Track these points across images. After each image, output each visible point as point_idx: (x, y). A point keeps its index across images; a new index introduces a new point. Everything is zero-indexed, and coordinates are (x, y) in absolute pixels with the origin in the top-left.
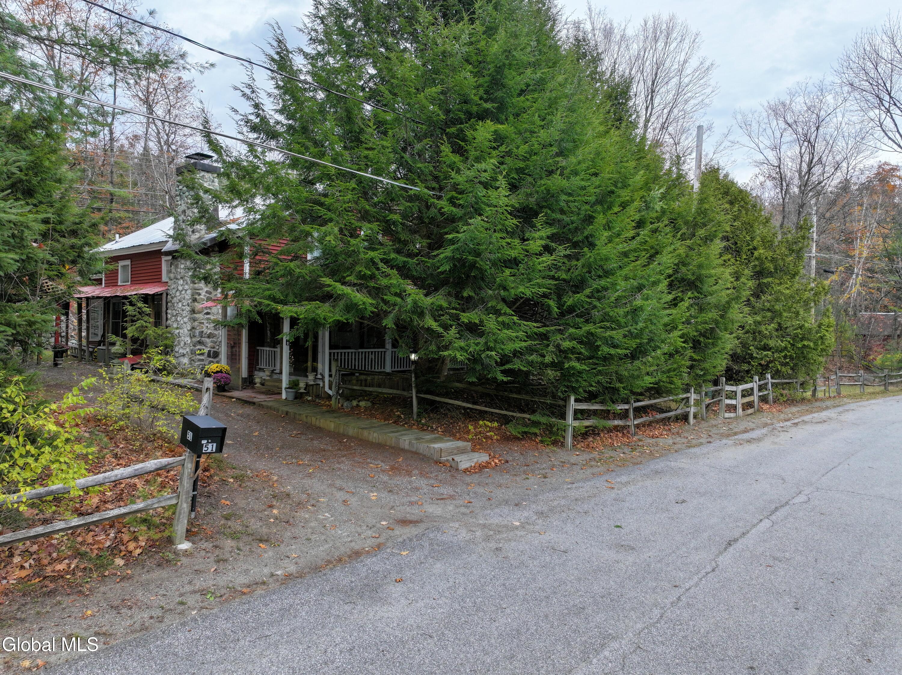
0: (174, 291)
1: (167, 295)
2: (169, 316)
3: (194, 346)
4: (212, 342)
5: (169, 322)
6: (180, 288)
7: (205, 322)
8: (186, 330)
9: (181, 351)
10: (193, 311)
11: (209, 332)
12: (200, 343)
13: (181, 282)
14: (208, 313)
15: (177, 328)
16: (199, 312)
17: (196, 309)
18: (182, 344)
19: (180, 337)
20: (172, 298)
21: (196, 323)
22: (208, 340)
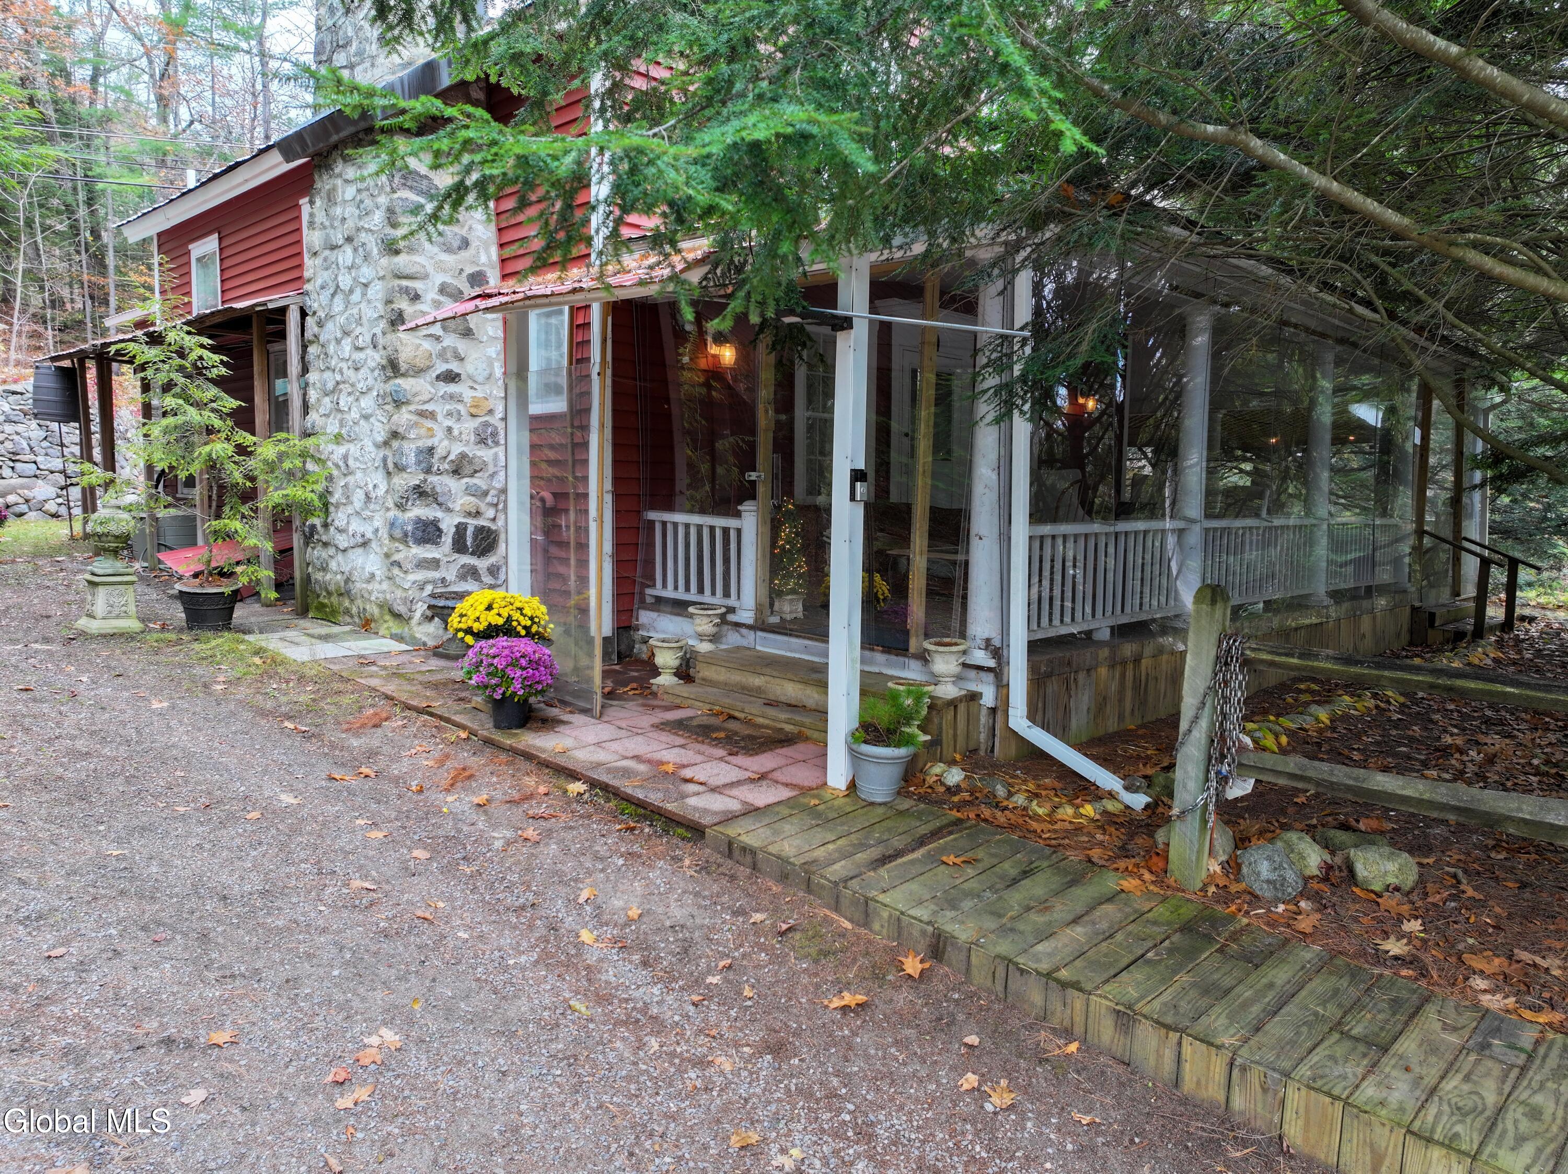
0: (325, 297)
1: (303, 314)
2: (313, 395)
3: (400, 506)
4: (470, 491)
5: (313, 416)
6: (345, 281)
7: (441, 409)
8: (370, 447)
9: (356, 526)
10: (393, 367)
11: (457, 450)
12: (421, 493)
13: (346, 255)
14: (450, 377)
15: (338, 439)
16: (419, 372)
17: (404, 357)
18: (358, 497)
19: (349, 473)
20: (320, 324)
21: (404, 417)
22: (454, 485)
